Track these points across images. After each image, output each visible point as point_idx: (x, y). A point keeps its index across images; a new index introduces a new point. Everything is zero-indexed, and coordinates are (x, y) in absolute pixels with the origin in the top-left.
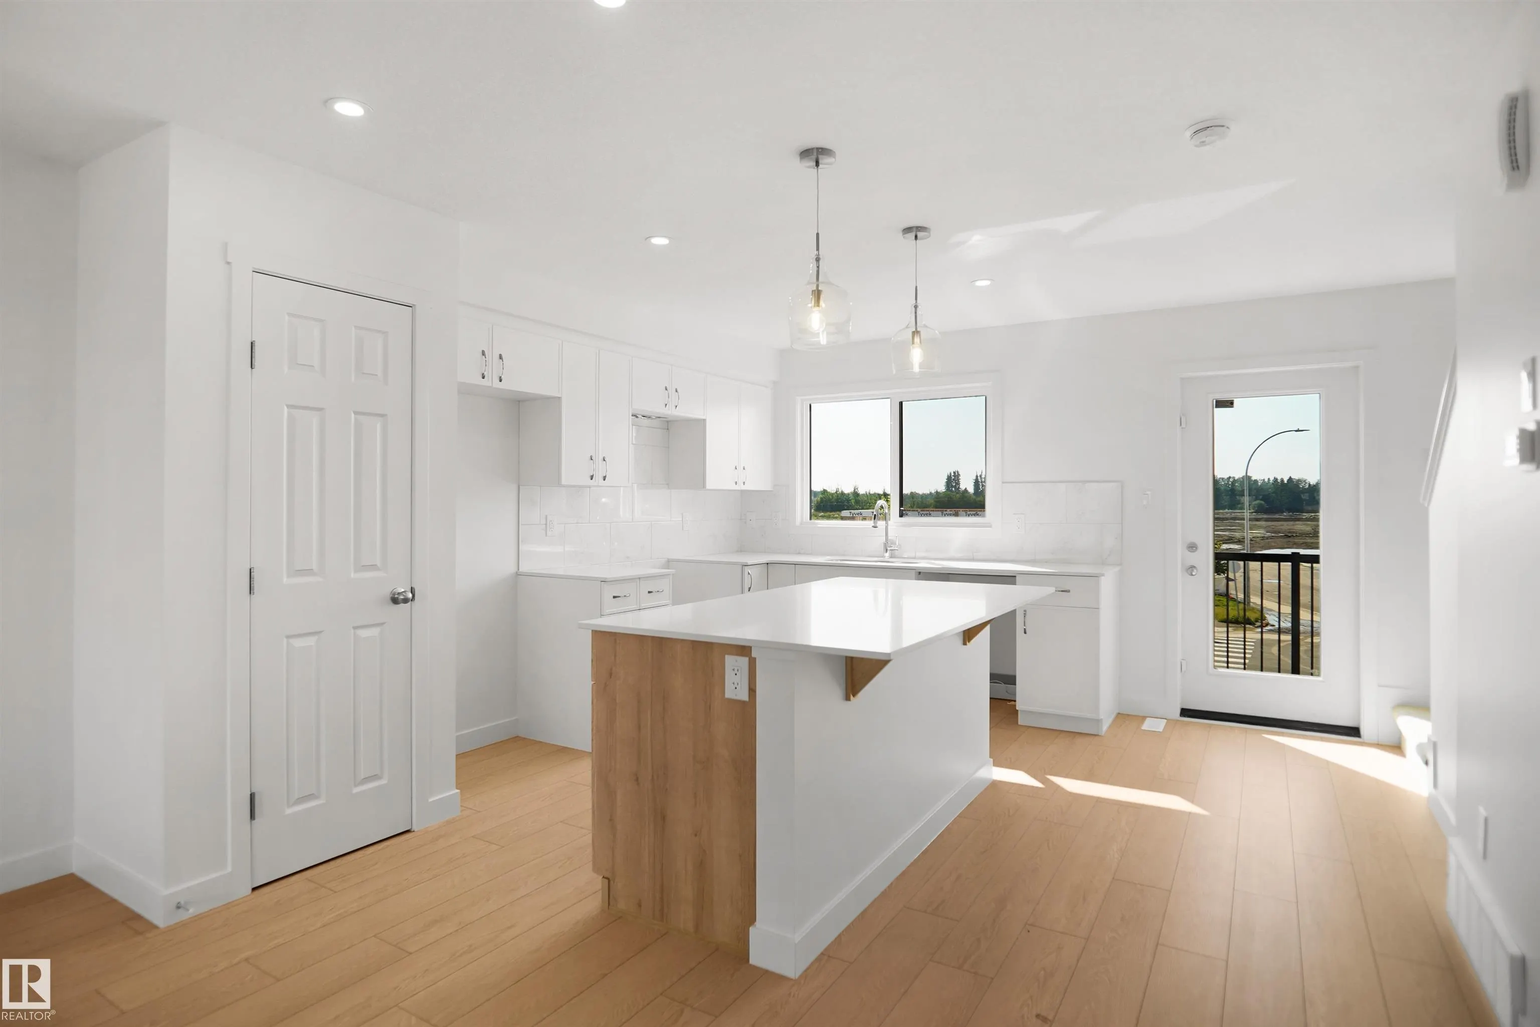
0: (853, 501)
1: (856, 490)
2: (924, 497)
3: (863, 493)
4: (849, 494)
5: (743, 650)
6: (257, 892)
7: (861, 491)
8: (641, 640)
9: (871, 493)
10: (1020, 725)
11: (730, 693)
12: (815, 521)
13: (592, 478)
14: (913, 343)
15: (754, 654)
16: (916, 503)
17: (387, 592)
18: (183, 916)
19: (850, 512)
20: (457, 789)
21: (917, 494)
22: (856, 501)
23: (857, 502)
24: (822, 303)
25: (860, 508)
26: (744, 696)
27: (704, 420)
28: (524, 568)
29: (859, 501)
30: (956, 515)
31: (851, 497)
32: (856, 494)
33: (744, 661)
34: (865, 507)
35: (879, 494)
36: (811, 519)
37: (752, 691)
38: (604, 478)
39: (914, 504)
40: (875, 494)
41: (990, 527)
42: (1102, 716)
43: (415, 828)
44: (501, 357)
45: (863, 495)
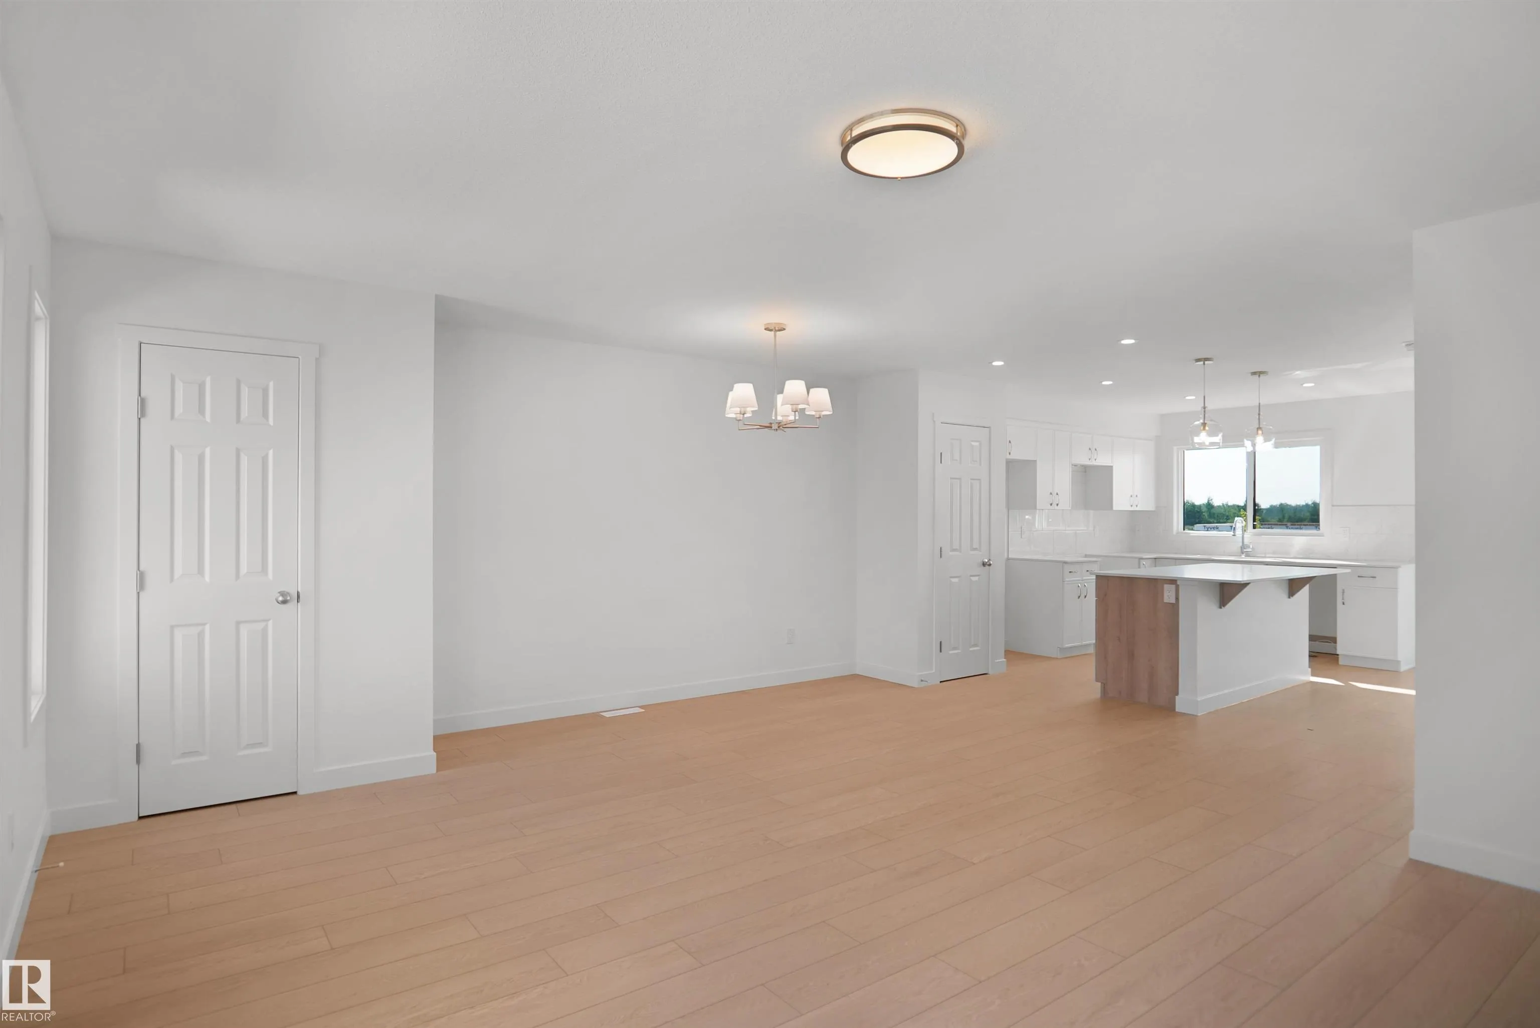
0: (1206, 515)
1: (1210, 502)
2: (1297, 509)
3: (1218, 505)
4: (1200, 506)
5: (1173, 581)
6: (942, 683)
7: (1217, 502)
8: (1121, 578)
9: (1229, 504)
10: (1340, 665)
11: (1166, 600)
12: (1186, 531)
13: (1051, 505)
14: (1257, 434)
15: (1178, 583)
16: (1287, 516)
17: (980, 561)
18: (923, 684)
19: (1205, 526)
20: (1005, 658)
21: (1287, 505)
22: (1210, 513)
23: (1212, 515)
24: (1207, 428)
25: (1215, 522)
26: (1173, 601)
27: (1112, 467)
28: (1010, 557)
29: (1214, 514)
30: (1301, 529)
31: (1204, 509)
32: (1209, 506)
33: (1173, 586)
34: (1221, 520)
35: (1238, 506)
36: (1184, 530)
37: (1177, 599)
38: (1057, 505)
39: (1284, 517)
40: (1234, 506)
41: (1323, 536)
42: (1400, 658)
43: (991, 672)
44: (1010, 442)
45: (1219, 506)
